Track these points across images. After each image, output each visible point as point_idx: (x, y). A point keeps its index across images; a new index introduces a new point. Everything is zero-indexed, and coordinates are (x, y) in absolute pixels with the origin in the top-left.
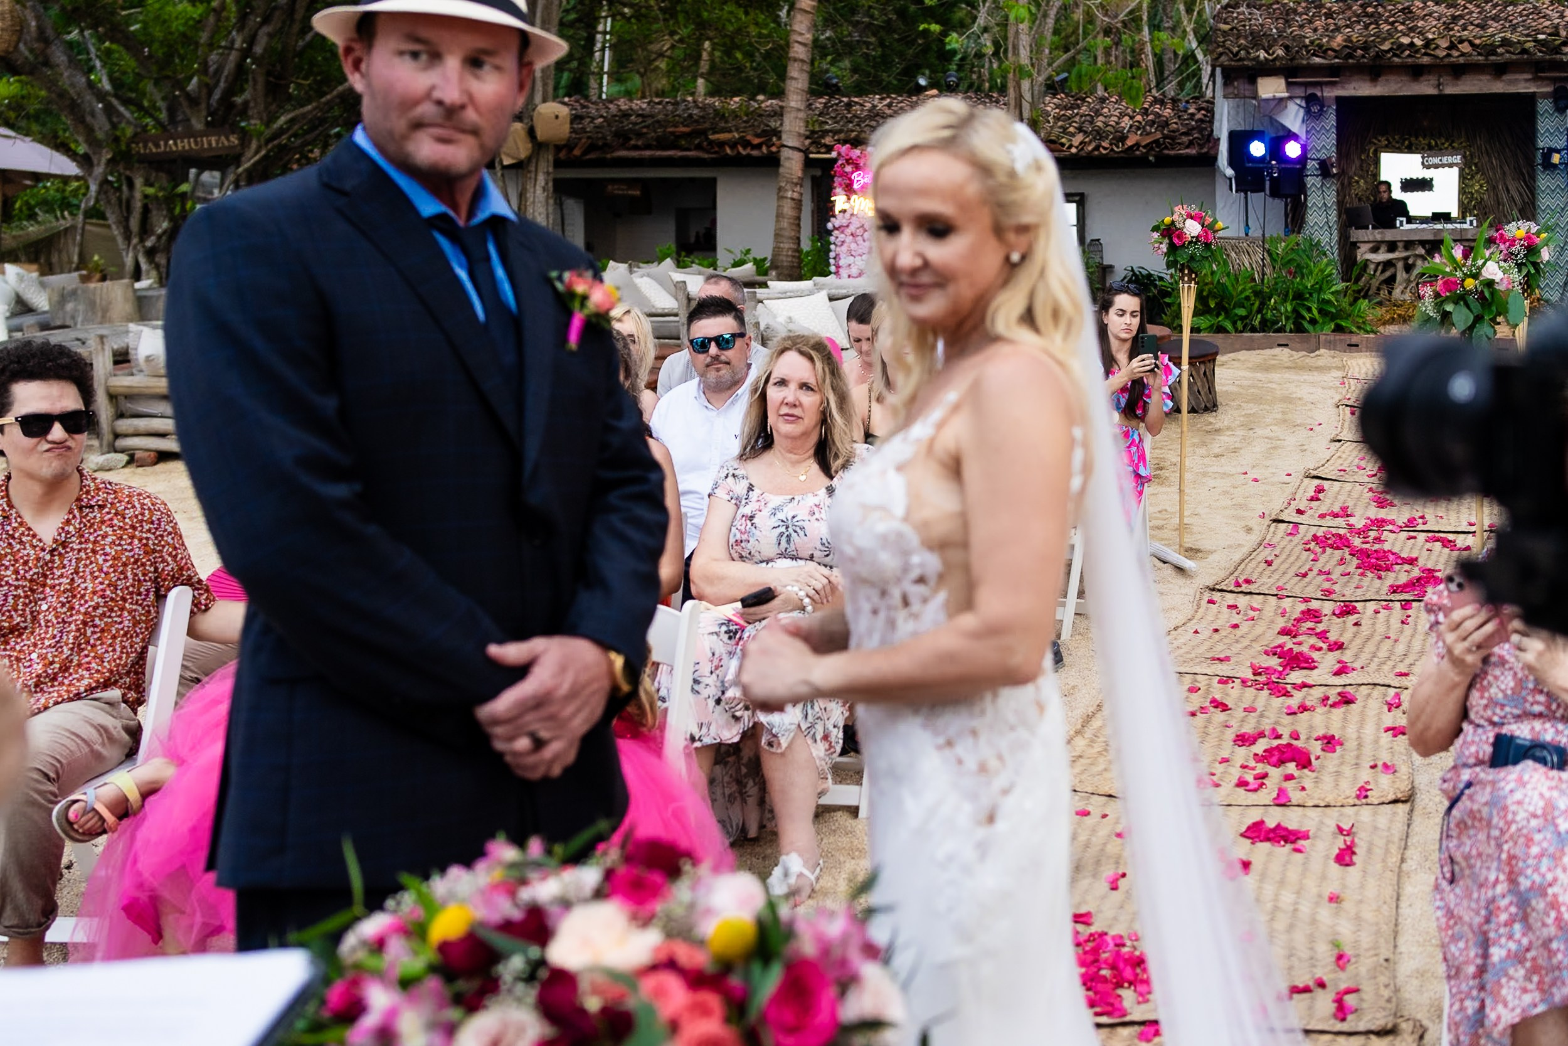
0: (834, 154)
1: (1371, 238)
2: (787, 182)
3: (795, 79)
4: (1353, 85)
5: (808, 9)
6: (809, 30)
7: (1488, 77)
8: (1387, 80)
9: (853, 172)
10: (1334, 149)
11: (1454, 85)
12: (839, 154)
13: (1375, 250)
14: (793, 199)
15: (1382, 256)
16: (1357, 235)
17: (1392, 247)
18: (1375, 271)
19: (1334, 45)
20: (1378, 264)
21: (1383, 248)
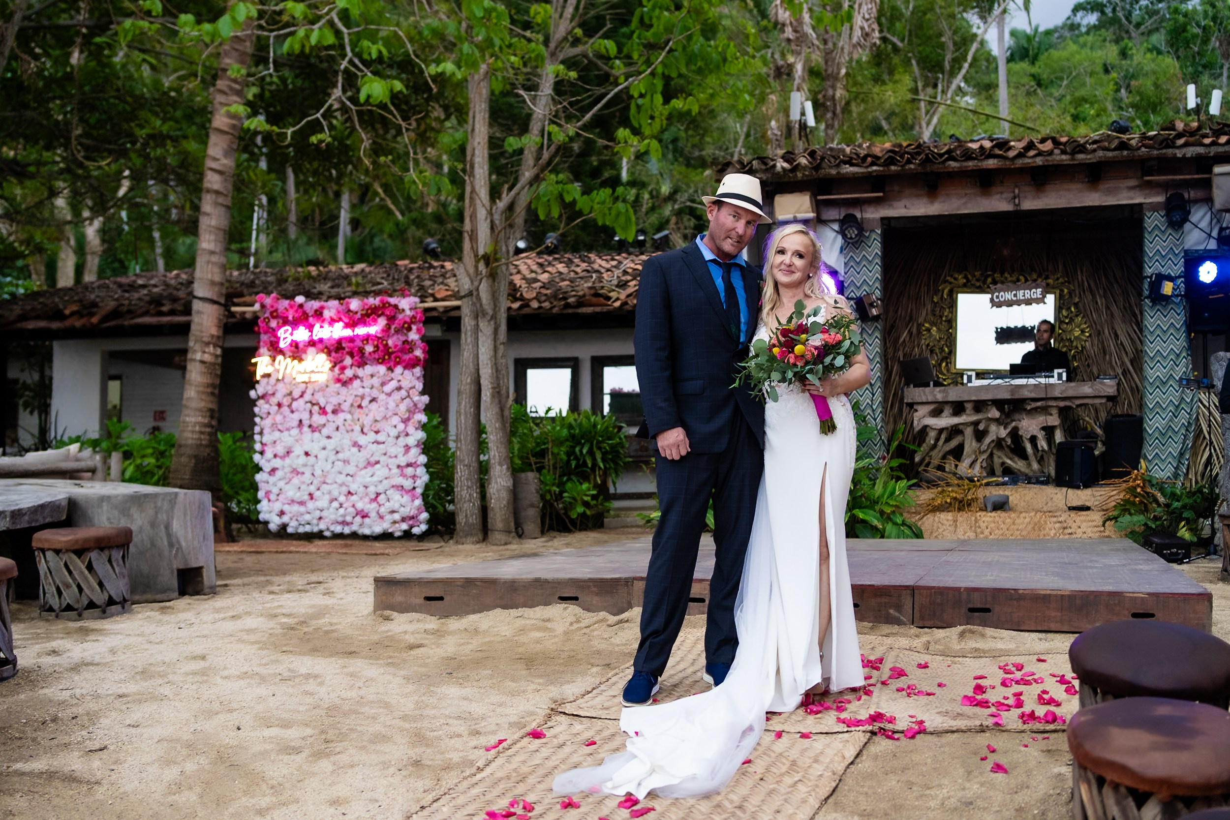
0: (257, 307)
1: (930, 399)
2: (196, 341)
3: (208, 214)
4: (904, 202)
5: (226, 129)
6: (226, 154)
7: (1079, 186)
8: (947, 195)
9: (279, 327)
10: (877, 285)
11: (1034, 198)
12: (263, 306)
13: (937, 413)
14: (202, 362)
15: (946, 421)
16: (914, 394)
17: (958, 408)
18: (937, 439)
19: (877, 151)
20: (941, 431)
21: (947, 411)
